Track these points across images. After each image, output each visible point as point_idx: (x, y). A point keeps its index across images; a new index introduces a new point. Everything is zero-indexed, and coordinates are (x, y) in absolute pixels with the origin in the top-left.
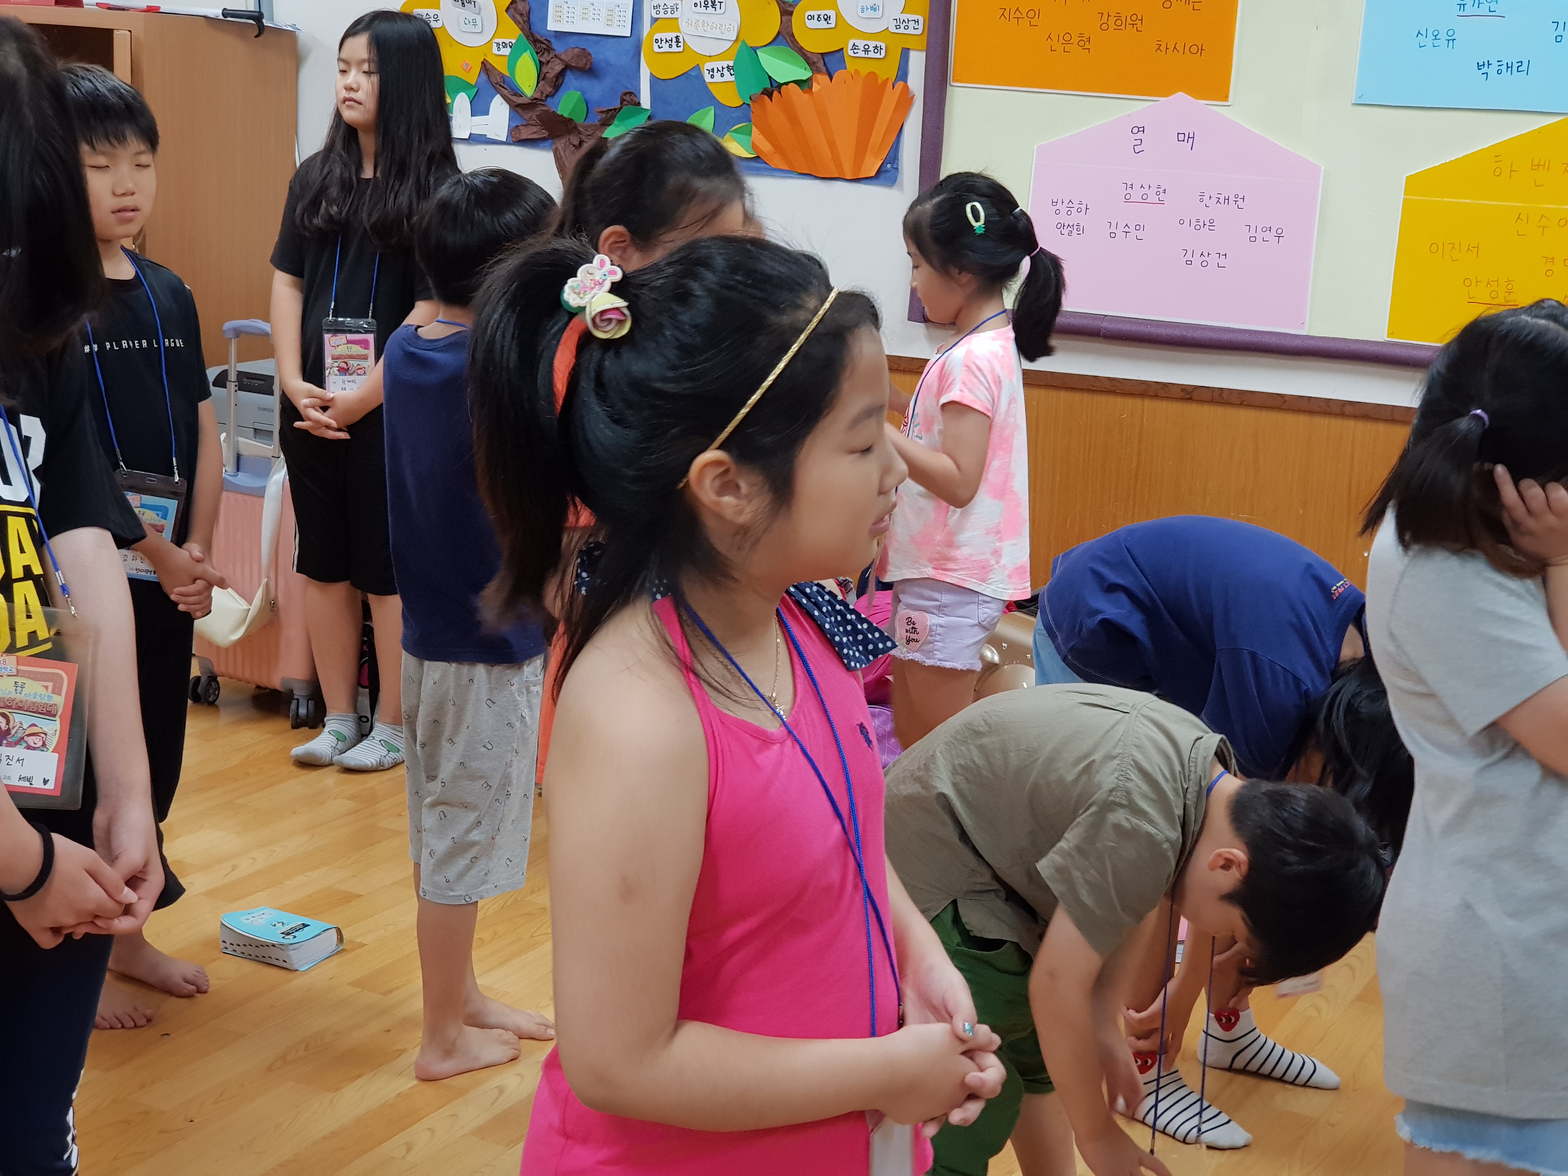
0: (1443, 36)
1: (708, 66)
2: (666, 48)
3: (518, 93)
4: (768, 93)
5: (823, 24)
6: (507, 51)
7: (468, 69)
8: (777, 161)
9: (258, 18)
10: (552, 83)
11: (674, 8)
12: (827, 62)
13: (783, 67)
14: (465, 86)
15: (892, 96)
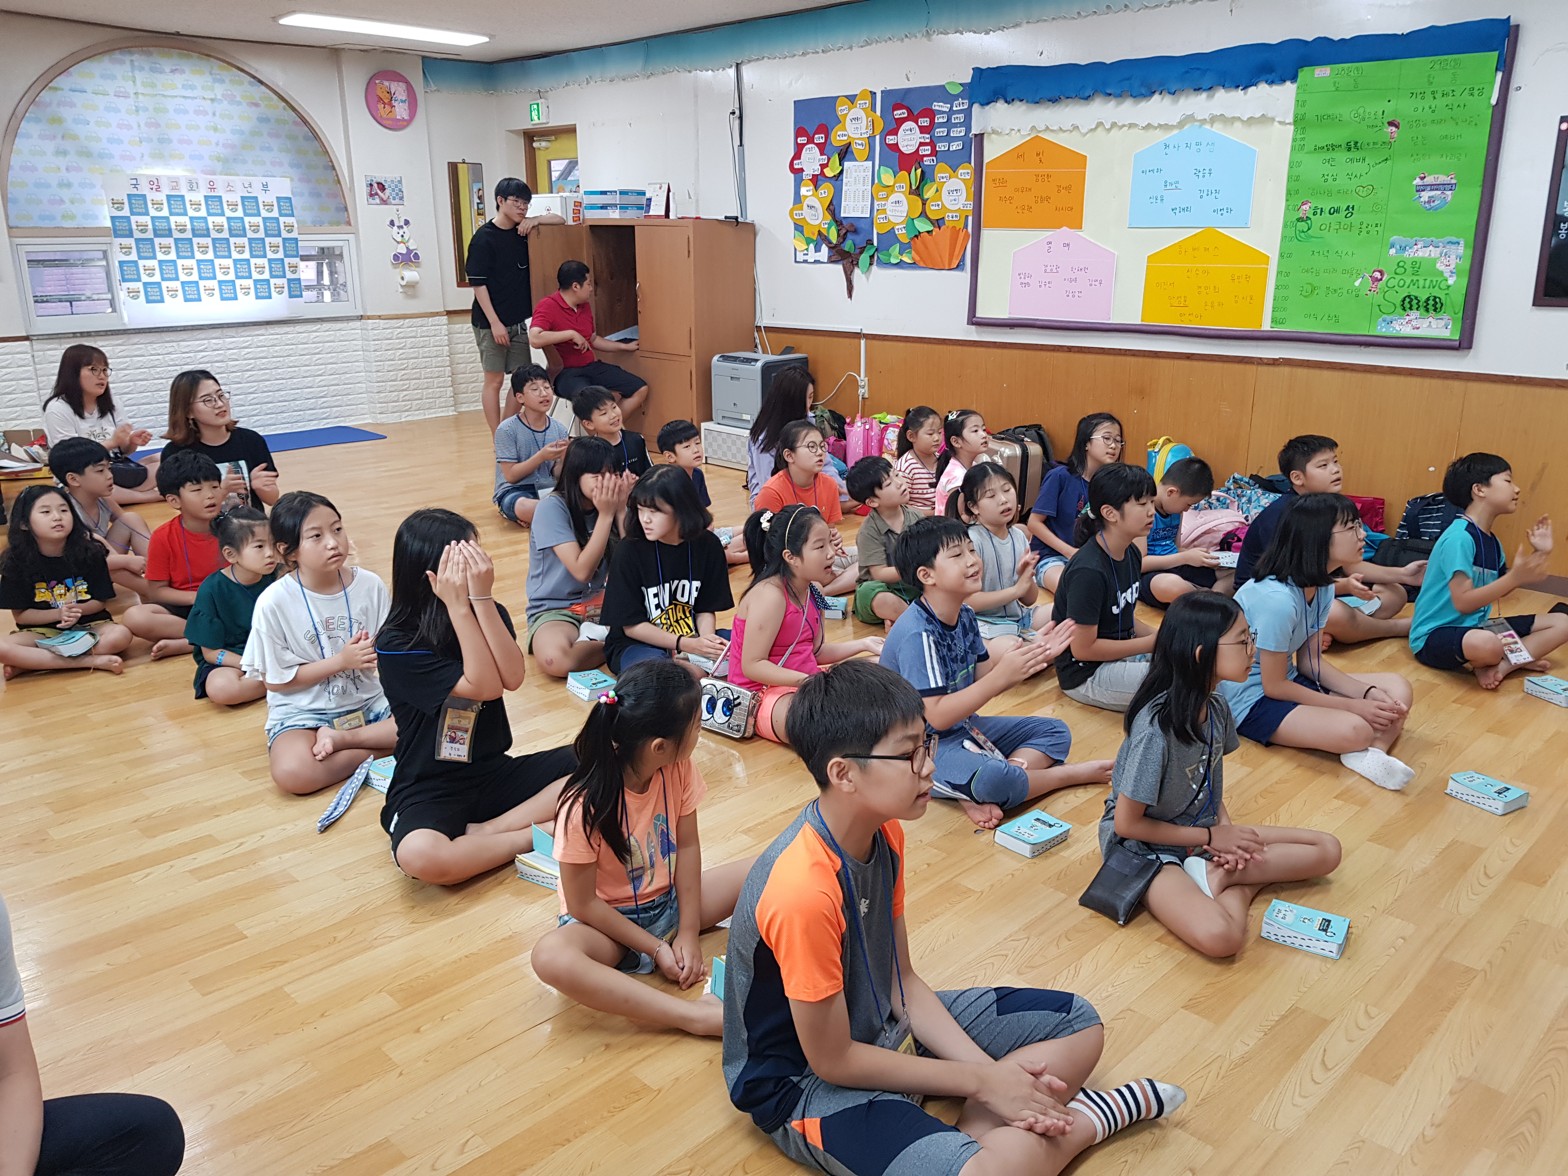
2: (882, 221)
3: (831, 243)
5: (937, 208)
8: (922, 264)
9: (736, 218)
10: (843, 238)
11: (885, 205)
12: (938, 223)
13: (923, 226)
14: (812, 241)
15: (962, 235)
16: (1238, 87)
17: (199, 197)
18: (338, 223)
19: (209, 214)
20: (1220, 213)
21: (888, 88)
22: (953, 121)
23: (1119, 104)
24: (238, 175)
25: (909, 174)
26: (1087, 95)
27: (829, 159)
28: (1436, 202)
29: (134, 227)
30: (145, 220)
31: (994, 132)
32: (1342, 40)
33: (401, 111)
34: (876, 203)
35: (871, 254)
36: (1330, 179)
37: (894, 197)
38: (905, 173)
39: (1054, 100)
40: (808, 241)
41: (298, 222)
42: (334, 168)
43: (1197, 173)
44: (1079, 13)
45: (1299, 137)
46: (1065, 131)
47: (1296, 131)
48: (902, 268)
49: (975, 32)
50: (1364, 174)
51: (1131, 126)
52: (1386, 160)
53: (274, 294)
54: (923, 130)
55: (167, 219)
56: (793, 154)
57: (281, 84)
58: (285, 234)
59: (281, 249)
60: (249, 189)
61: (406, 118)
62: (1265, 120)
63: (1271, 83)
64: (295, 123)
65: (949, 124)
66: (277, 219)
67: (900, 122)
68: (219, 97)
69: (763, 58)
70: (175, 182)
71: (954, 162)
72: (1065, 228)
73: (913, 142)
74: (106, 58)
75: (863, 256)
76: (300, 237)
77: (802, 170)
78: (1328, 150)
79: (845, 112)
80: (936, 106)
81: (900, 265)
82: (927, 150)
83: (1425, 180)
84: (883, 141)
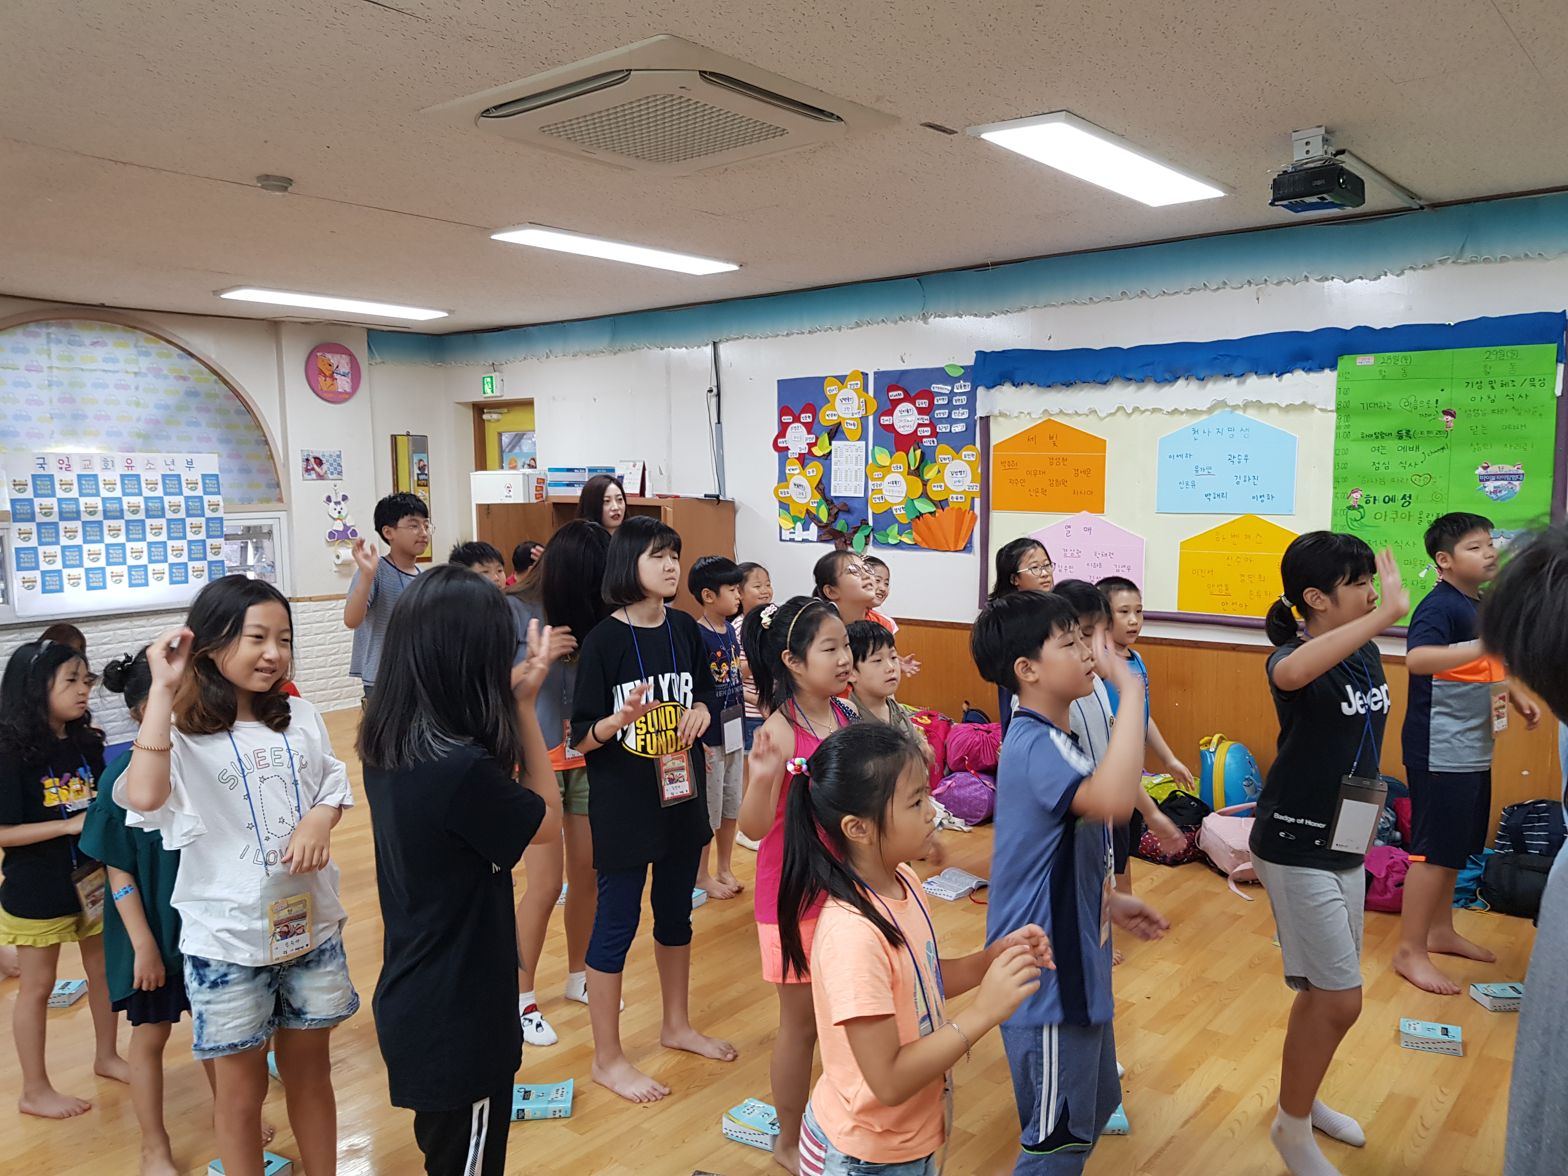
0: (1190, 484)
1: (894, 507)
2: (878, 501)
3: (821, 522)
4: (918, 517)
5: (939, 489)
6: (815, 505)
7: (801, 512)
8: (924, 545)
9: (717, 497)
10: (834, 517)
11: (880, 485)
12: (941, 504)
13: (925, 507)
14: (799, 519)
15: (968, 517)
16: (1272, 373)
17: (114, 476)
18: (268, 501)
19: (125, 494)
20: (1260, 500)
21: (881, 370)
22: (954, 403)
23: (1139, 388)
24: (160, 452)
25: (907, 455)
26: (1105, 379)
27: (817, 438)
28: (1504, 493)
29: (37, 510)
30: (52, 502)
31: (1002, 414)
32: (1384, 329)
33: (343, 384)
34: (870, 483)
35: (867, 534)
36: (1382, 467)
37: (890, 478)
38: (902, 454)
39: (1068, 384)
40: (795, 520)
41: (224, 500)
42: (266, 442)
43: (1231, 458)
44: (1091, 299)
45: (1342, 424)
46: (1080, 415)
47: (1339, 418)
48: (902, 549)
49: (976, 315)
50: (1419, 462)
51: (1154, 410)
52: (1443, 449)
53: (191, 578)
54: (921, 411)
55: (76, 500)
56: (776, 433)
57: (213, 356)
58: (208, 514)
59: (204, 529)
60: (172, 467)
61: (348, 390)
62: (1305, 407)
63: (1309, 370)
64: (227, 397)
65: (950, 406)
66: (201, 498)
67: (896, 403)
68: (144, 370)
69: (743, 337)
70: (87, 460)
71: (957, 443)
72: (1084, 512)
73: (911, 423)
74: (19, 331)
75: (857, 535)
76: (226, 516)
77: (787, 449)
78: (1377, 438)
79: (834, 392)
80: (935, 388)
81: (900, 546)
82: (927, 431)
83: (1489, 470)
84: (877, 421)
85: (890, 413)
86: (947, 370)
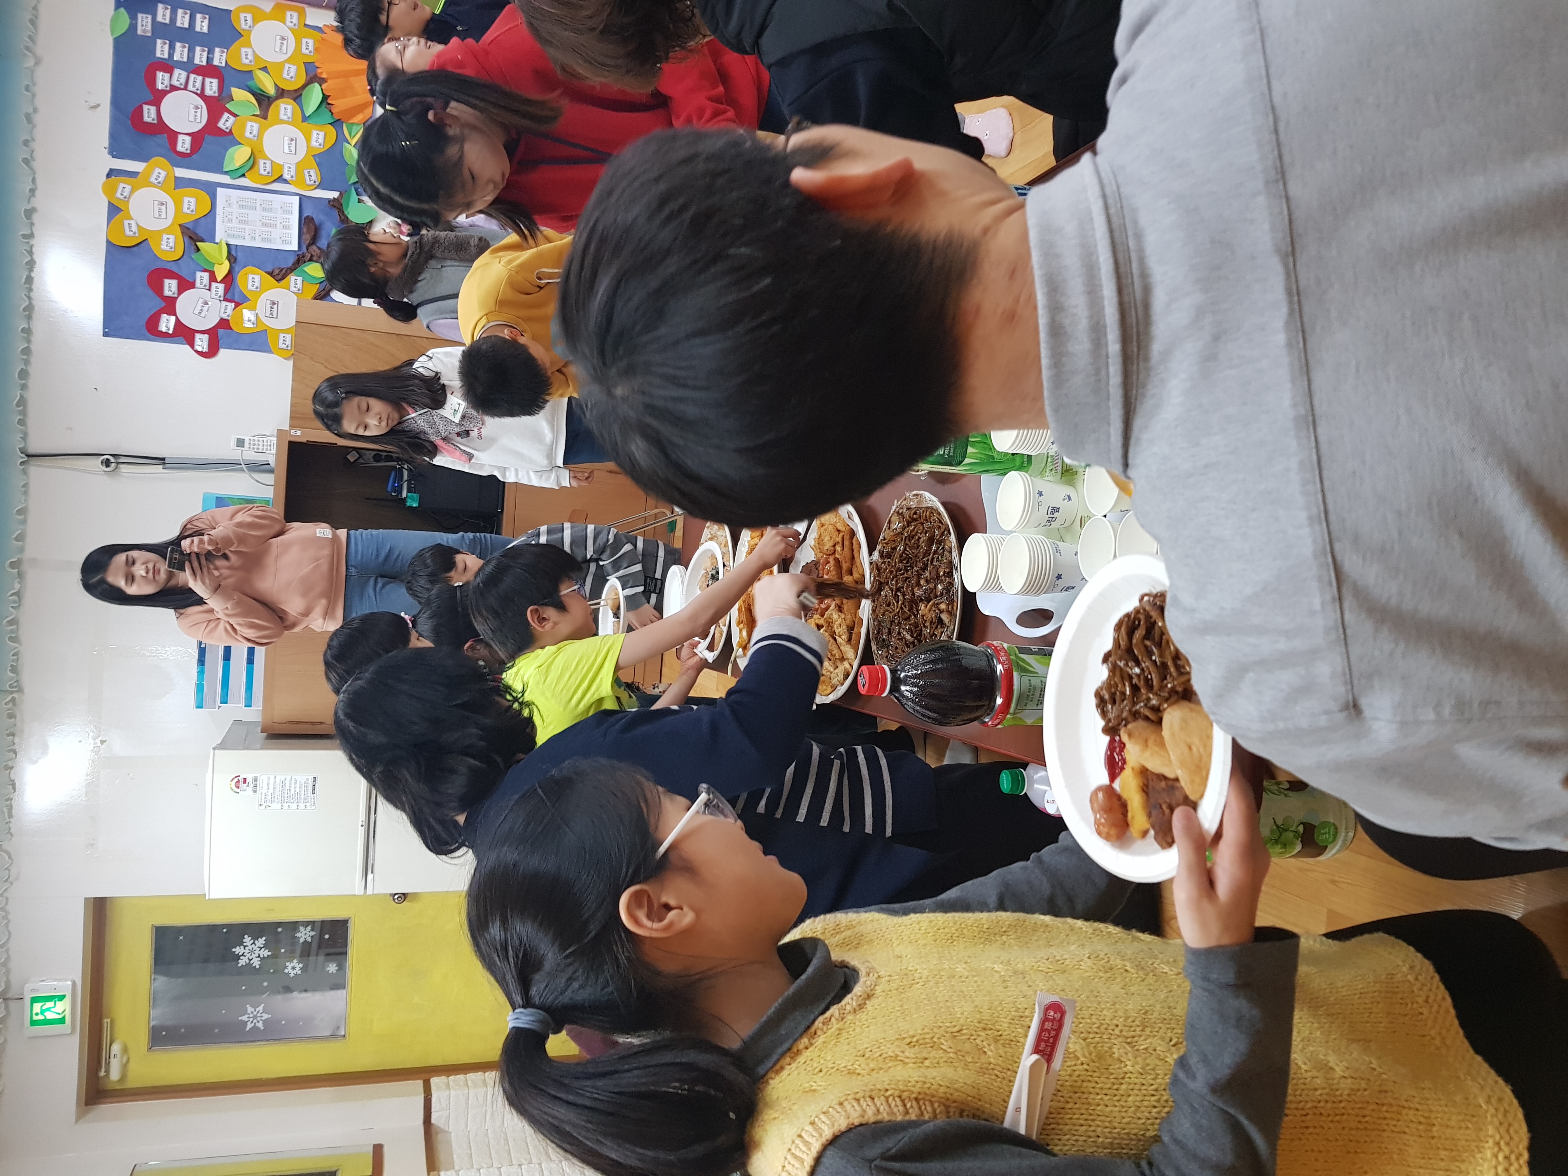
1: (314, 149)
4: (328, 106)
6: (304, 284)
12: (311, 71)
21: (104, 140)
27: (203, 268)
56: (187, 348)
67: (160, 122)
73: (192, 104)
77: (213, 330)
79: (133, 227)
84: (182, 160)
85: (173, 136)
86: (117, 34)
